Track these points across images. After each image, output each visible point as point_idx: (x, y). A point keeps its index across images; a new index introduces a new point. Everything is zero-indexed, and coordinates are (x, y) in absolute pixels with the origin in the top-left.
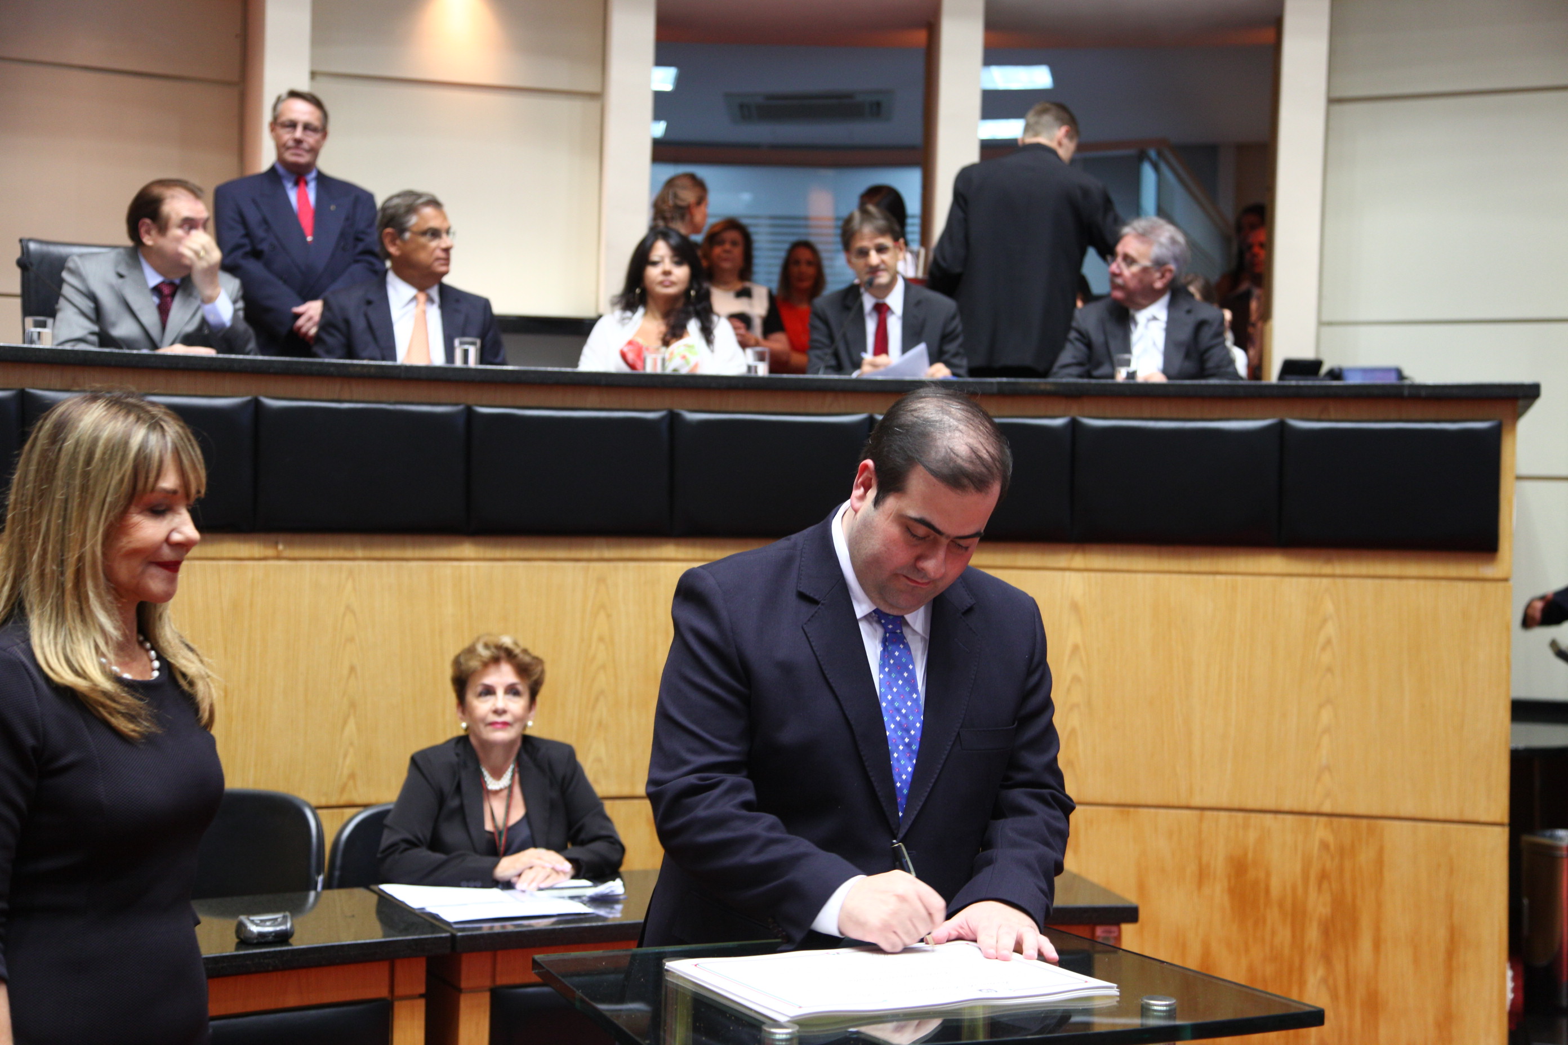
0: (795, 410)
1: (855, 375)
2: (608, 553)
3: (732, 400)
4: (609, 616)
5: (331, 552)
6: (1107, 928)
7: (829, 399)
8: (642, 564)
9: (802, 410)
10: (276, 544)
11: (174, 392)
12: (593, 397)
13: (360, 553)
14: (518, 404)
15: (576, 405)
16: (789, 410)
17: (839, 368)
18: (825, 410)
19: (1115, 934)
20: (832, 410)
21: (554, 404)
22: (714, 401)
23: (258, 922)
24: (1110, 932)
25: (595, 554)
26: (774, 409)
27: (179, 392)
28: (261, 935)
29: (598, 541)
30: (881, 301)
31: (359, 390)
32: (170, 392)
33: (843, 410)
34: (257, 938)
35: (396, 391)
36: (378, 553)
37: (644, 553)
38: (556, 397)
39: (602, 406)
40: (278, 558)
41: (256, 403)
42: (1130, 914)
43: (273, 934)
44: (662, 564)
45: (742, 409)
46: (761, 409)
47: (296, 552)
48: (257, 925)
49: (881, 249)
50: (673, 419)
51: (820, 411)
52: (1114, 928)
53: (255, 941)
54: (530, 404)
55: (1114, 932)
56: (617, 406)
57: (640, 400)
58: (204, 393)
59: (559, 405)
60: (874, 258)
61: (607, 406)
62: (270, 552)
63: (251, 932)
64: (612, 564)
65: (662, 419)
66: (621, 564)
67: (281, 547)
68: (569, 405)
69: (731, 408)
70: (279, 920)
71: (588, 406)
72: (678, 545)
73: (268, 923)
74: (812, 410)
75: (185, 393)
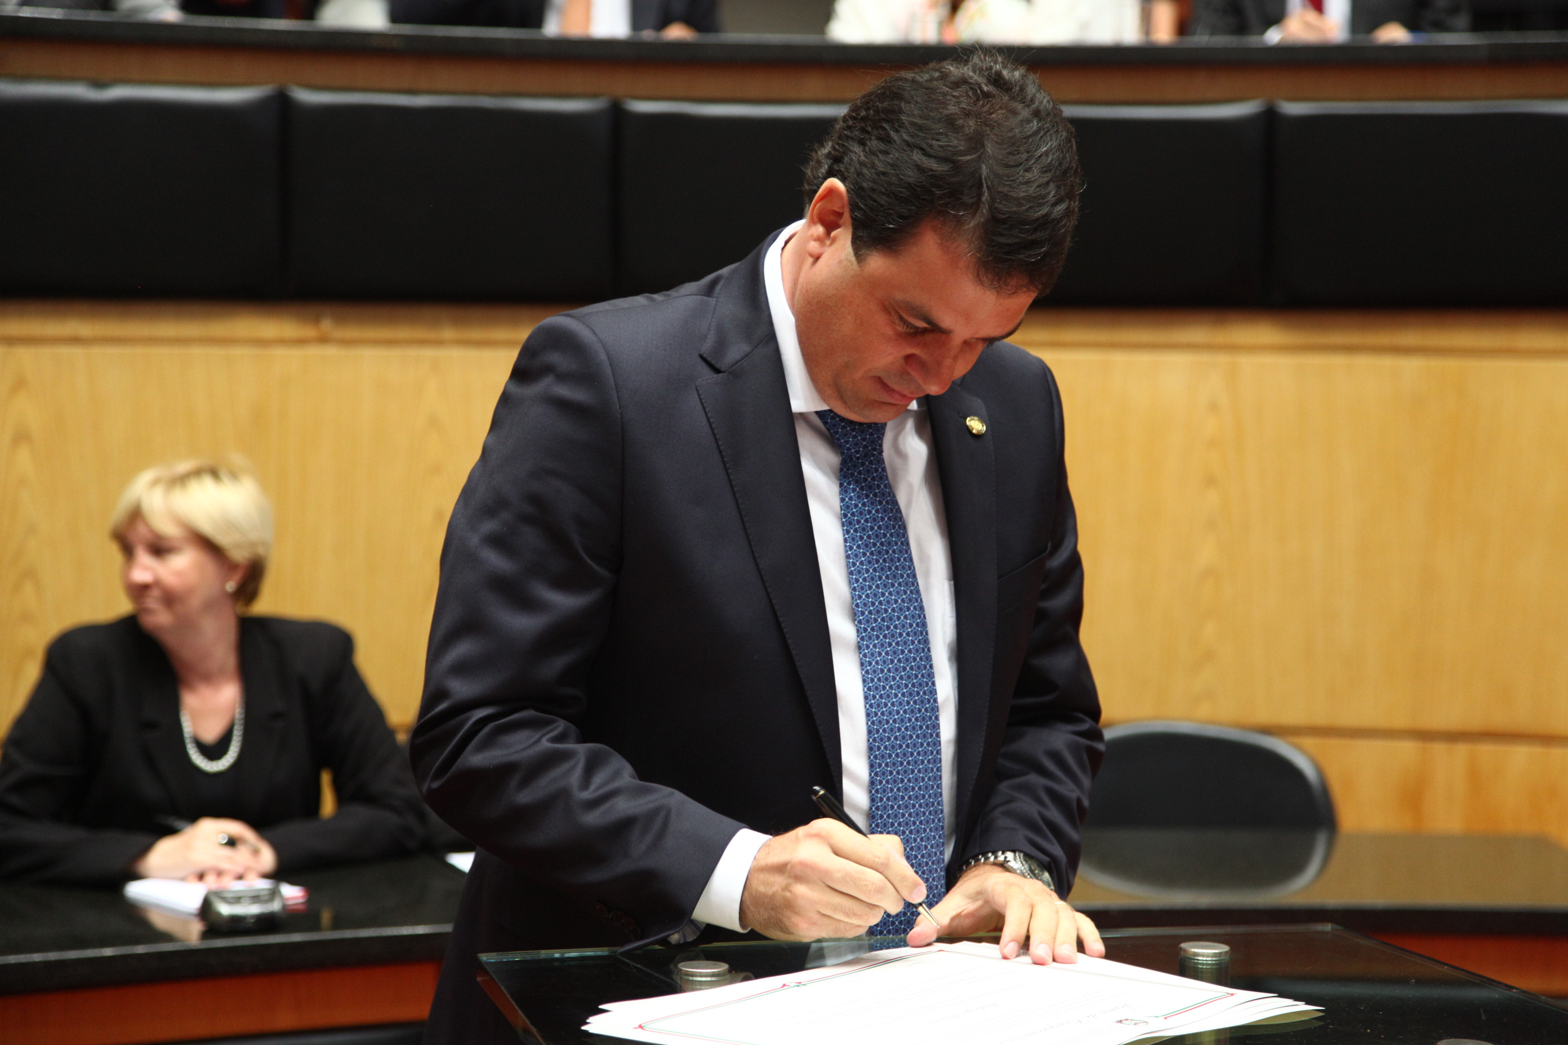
0: (1142, 97)
1: (1274, 36)
5: (404, 332)
10: (317, 320)
11: (155, 79)
12: (813, 83)
13: (448, 333)
14: (695, 95)
15: (786, 96)
16: (1133, 98)
17: (1242, 28)
21: (750, 95)
26: (1108, 98)
27: (163, 78)
31: (444, 75)
32: (147, 78)
33: (1224, 95)
34: (228, 924)
35: (501, 77)
36: (476, 333)
38: (755, 83)
39: (829, 97)
40: (323, 340)
41: (281, 100)
43: (254, 918)
46: (1088, 98)
47: (352, 332)
48: (228, 903)
51: (1184, 98)
53: (226, 928)
54: (716, 96)
58: (200, 81)
59: (760, 95)
61: (836, 96)
62: (308, 331)
67: (327, 325)
68: (775, 95)
70: (268, 898)
71: (807, 97)
73: (245, 901)
75: (173, 80)
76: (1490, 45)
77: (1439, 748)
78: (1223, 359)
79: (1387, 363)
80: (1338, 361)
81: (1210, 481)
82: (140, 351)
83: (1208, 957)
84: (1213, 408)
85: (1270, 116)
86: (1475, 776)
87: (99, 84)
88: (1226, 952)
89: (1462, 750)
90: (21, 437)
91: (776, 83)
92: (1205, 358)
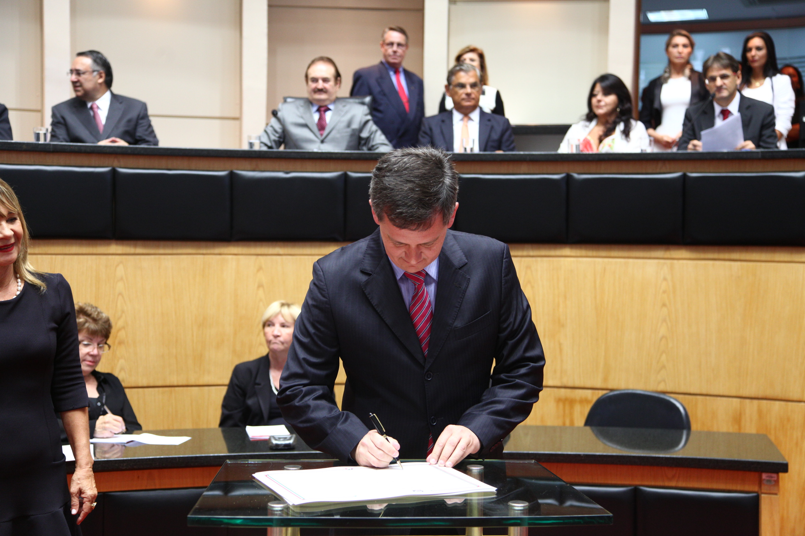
0: (639, 171)
2: (532, 253)
3: (603, 167)
4: (532, 287)
6: (770, 474)
7: (660, 164)
8: (551, 259)
9: (644, 171)
11: (305, 170)
12: (524, 167)
14: (483, 172)
15: (515, 172)
16: (636, 172)
18: (658, 171)
19: (776, 479)
20: (662, 171)
21: (502, 172)
22: (593, 167)
23: (277, 439)
24: (772, 477)
25: (525, 253)
26: (627, 172)
27: (308, 170)
28: (277, 445)
29: (526, 246)
30: (725, 108)
32: (302, 170)
33: (668, 171)
34: (274, 447)
37: (552, 252)
38: (504, 168)
39: (529, 172)
41: (345, 176)
42: (783, 468)
43: (283, 445)
44: (562, 259)
45: (609, 172)
46: (620, 172)
48: (276, 440)
49: (723, 77)
50: (568, 178)
51: (654, 172)
52: (774, 475)
53: (274, 448)
54: (490, 172)
55: (774, 477)
56: (537, 172)
57: (551, 167)
58: (319, 171)
59: (506, 172)
60: (719, 82)
61: (532, 172)
63: (272, 443)
64: (534, 259)
65: (562, 179)
66: (539, 259)
68: (511, 172)
69: (602, 172)
70: (288, 438)
71: (522, 172)
72: (571, 248)
73: (281, 439)
74: (650, 171)
75: (310, 170)
76: (762, 152)
77: (748, 401)
78: (668, 262)
79: (727, 263)
80: (711, 262)
81: (664, 305)
82: (298, 257)
83: (475, 470)
84: (665, 279)
85: (684, 176)
86: (760, 412)
87: (287, 173)
88: (482, 469)
89: (756, 402)
90: (260, 286)
91: (511, 168)
92: (662, 261)
